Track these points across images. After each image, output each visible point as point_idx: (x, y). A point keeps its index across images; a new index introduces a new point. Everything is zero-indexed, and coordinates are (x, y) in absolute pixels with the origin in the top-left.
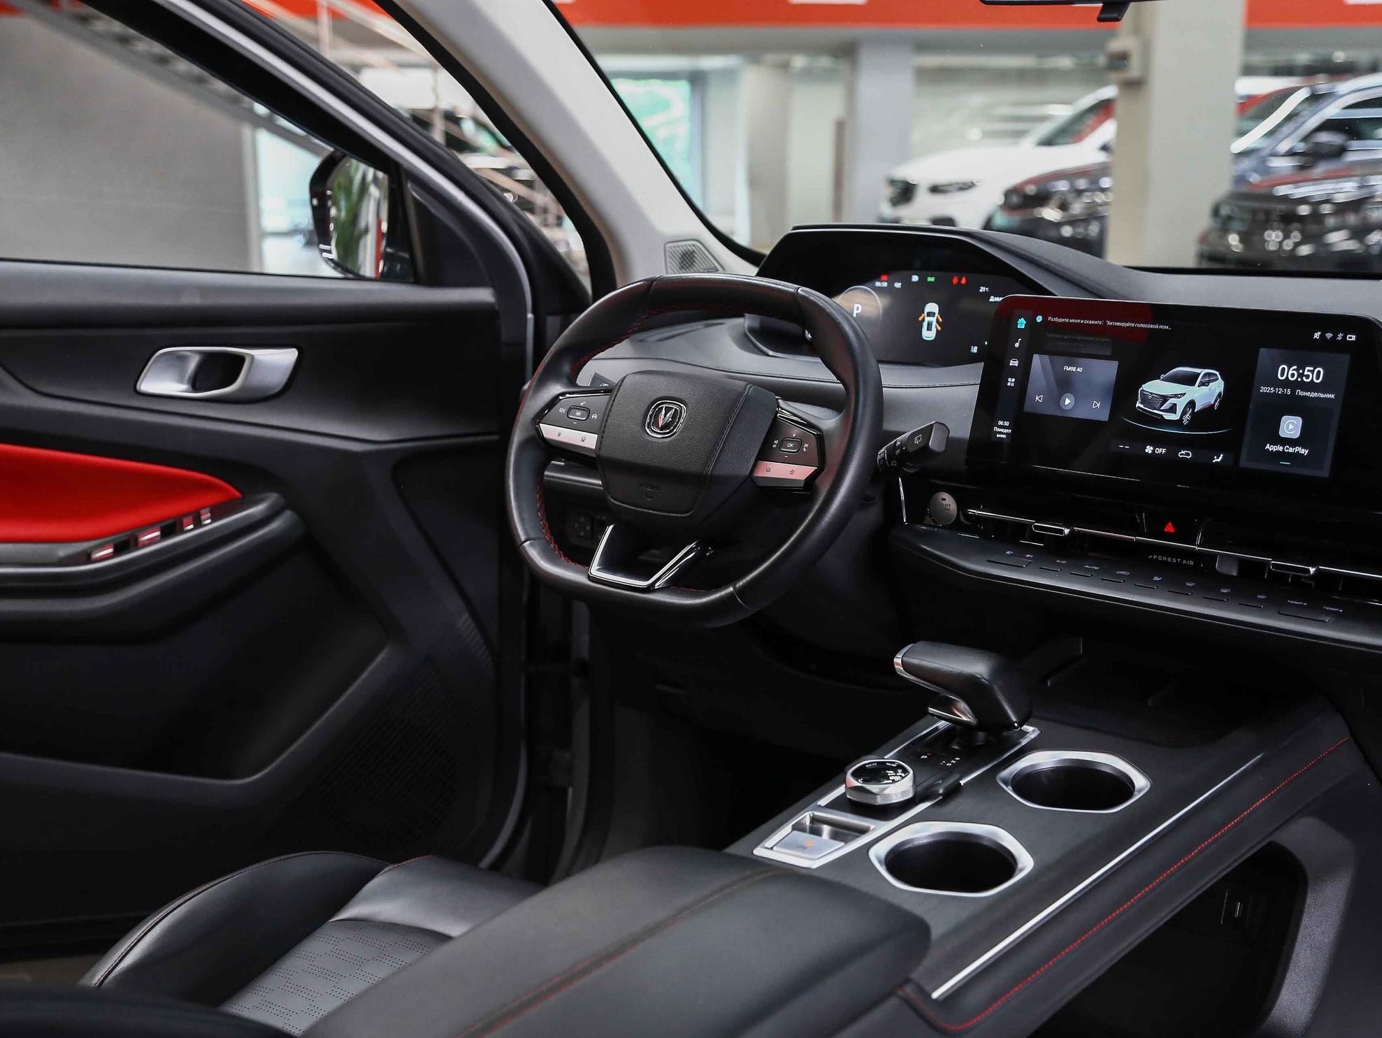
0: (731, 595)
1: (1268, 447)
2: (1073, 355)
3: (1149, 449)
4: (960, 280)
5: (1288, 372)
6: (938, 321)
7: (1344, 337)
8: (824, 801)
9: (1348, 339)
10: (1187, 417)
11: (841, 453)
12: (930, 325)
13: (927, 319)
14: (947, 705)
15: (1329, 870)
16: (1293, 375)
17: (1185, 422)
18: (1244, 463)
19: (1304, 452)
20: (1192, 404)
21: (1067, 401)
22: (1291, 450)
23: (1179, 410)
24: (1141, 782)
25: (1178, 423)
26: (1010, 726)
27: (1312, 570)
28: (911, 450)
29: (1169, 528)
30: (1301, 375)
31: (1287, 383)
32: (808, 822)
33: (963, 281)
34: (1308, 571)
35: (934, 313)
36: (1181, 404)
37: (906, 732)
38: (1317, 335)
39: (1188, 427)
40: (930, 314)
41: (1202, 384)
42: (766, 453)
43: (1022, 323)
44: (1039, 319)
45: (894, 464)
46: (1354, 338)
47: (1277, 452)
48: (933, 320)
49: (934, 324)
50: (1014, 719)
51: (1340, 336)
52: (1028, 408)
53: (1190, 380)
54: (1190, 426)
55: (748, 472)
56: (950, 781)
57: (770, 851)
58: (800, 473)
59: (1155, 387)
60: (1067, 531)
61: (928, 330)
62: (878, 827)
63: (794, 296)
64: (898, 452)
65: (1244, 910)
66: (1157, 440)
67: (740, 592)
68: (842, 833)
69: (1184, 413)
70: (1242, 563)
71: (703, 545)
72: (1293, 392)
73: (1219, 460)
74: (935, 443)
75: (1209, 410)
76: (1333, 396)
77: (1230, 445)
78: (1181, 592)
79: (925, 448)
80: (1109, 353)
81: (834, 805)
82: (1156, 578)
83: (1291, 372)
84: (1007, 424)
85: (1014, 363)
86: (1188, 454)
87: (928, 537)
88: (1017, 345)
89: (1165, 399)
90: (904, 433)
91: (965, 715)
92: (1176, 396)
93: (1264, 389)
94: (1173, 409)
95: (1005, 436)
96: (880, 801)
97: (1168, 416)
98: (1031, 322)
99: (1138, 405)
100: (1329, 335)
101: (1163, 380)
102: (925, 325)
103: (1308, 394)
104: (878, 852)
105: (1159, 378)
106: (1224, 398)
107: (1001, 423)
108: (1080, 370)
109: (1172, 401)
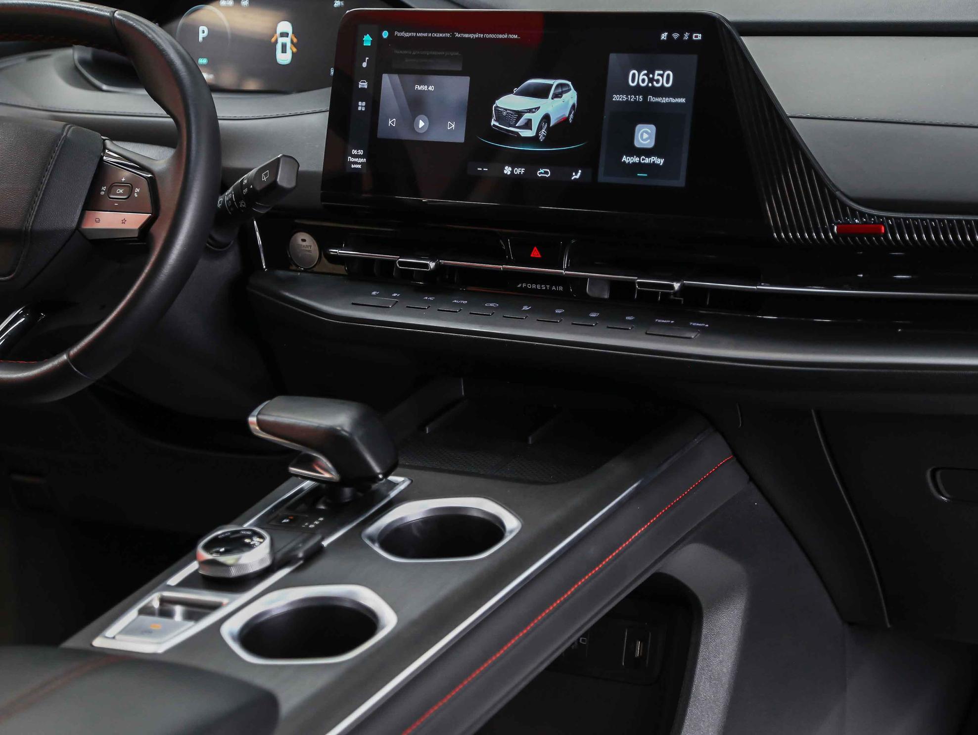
0: (65, 365)
1: (624, 159)
2: (424, 73)
3: (508, 170)
5: (638, 78)
6: (292, 42)
7: (690, 37)
8: (174, 581)
9: (694, 38)
10: (543, 132)
11: (176, 196)
12: (284, 47)
13: (281, 40)
14: (308, 462)
15: (722, 596)
16: (643, 81)
17: (542, 138)
18: (602, 178)
19: (660, 161)
20: (546, 118)
21: (421, 124)
22: (647, 161)
23: (535, 125)
24: (511, 523)
25: (534, 140)
26: (374, 478)
27: (677, 286)
28: (258, 188)
29: (536, 253)
30: (651, 80)
31: (638, 90)
32: (156, 605)
34: (672, 287)
35: (288, 34)
36: (536, 118)
37: (269, 496)
38: (664, 36)
39: (546, 143)
40: (283, 35)
41: (556, 96)
42: (93, 202)
43: (367, 40)
44: (385, 34)
45: (243, 204)
46: (700, 36)
47: (634, 164)
48: (287, 40)
49: (289, 45)
50: (377, 469)
51: (686, 36)
52: (381, 134)
53: (541, 93)
54: (548, 141)
55: (74, 225)
56: (311, 543)
57: (113, 641)
58: (133, 221)
59: (509, 102)
60: (432, 265)
61: (282, 52)
62: (230, 601)
63: (111, 20)
64: (245, 191)
65: (644, 649)
66: (516, 159)
67: (75, 360)
68: (195, 611)
69: (540, 128)
70: (613, 284)
71: (32, 310)
72: (645, 98)
73: (577, 177)
74: (284, 179)
75: (564, 122)
76: (683, 100)
77: (589, 162)
78: (550, 320)
79: (273, 186)
80: (460, 68)
81: (187, 583)
82: (525, 308)
83: (641, 77)
84: (361, 152)
85: (363, 85)
86: (546, 173)
87: (292, 283)
88: (365, 65)
89: (519, 114)
90: (250, 170)
91: (327, 472)
92: (530, 111)
93: (617, 98)
94: (528, 125)
95: (359, 166)
96: (234, 573)
97: (525, 133)
98: (377, 38)
99: (493, 122)
100: (676, 36)
101: (517, 94)
102: (279, 47)
103: (659, 100)
104: (231, 628)
105: (512, 92)
106: (578, 109)
107: (354, 152)
108: (431, 88)
109: (527, 116)
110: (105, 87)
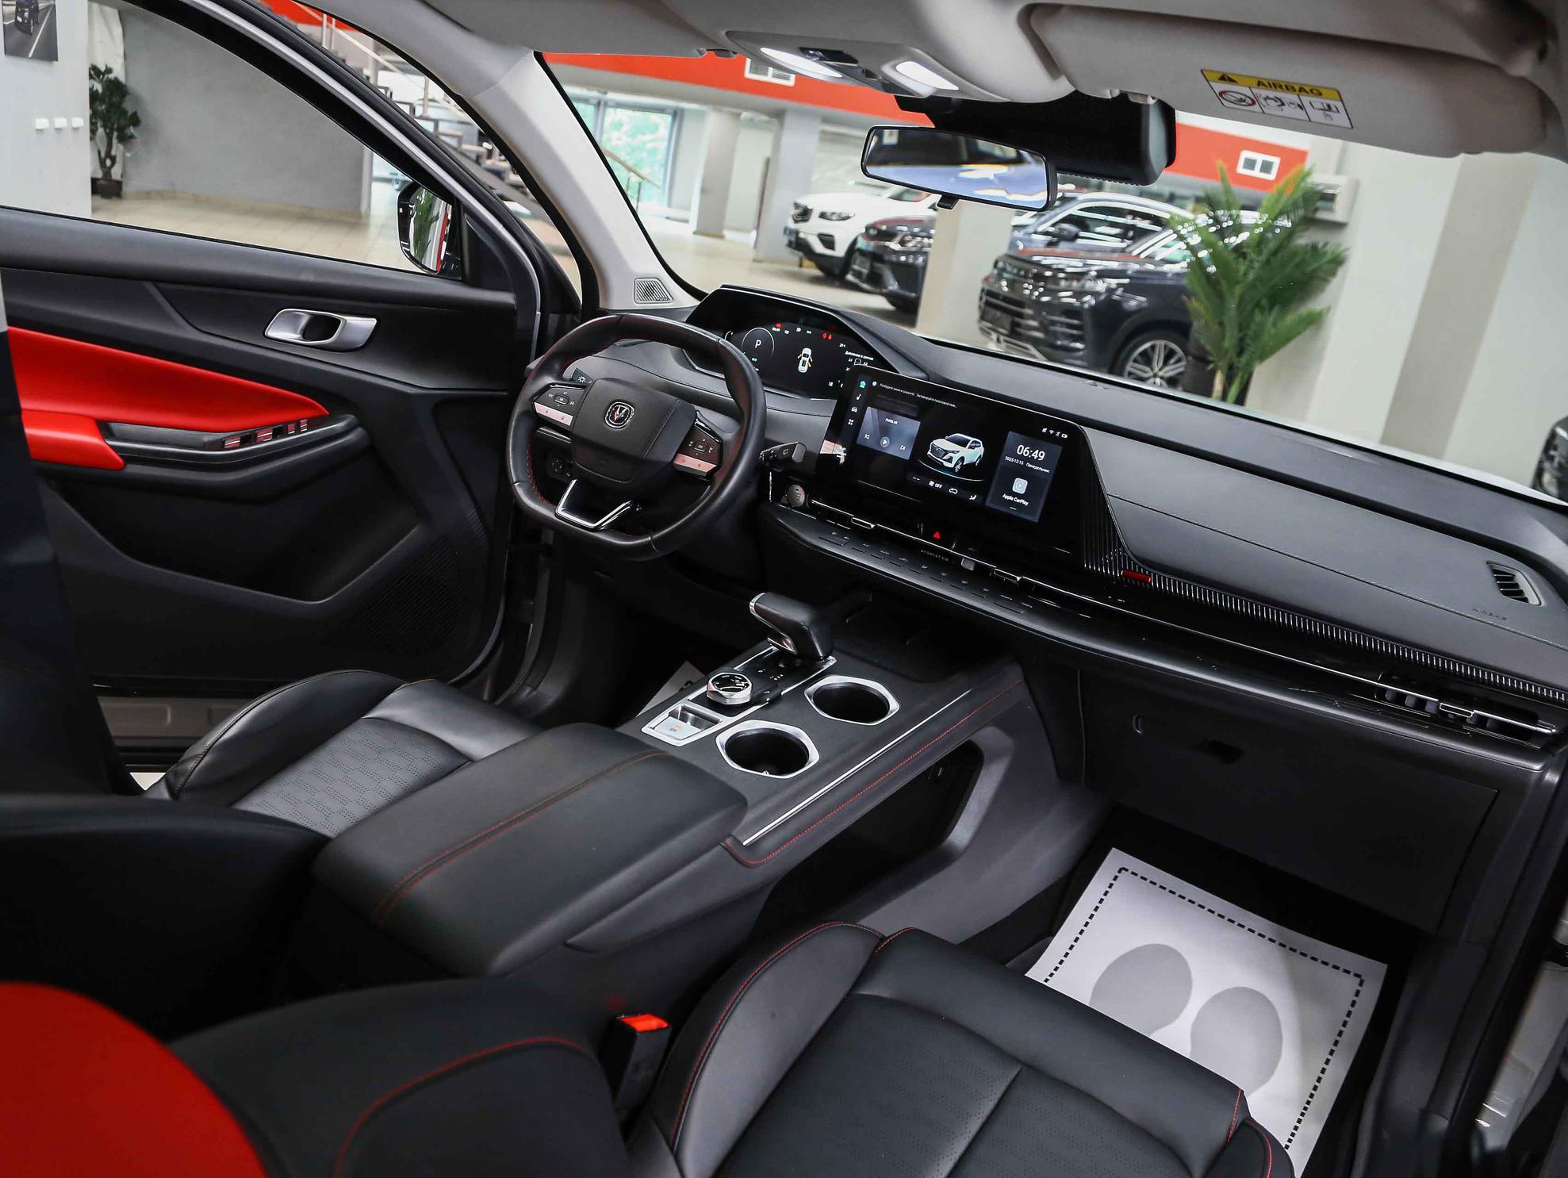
0: (648, 543)
1: (1004, 496)
2: (893, 412)
3: (931, 483)
4: (828, 336)
5: (1023, 450)
6: (810, 361)
7: (1060, 435)
8: (692, 696)
9: (1062, 437)
10: (958, 467)
11: (733, 459)
12: (804, 362)
13: (803, 358)
14: (779, 639)
15: (997, 756)
16: (1026, 453)
17: (957, 470)
18: (988, 503)
19: (1026, 503)
20: (962, 459)
21: (885, 442)
22: (1018, 501)
23: (954, 462)
24: (894, 706)
25: (952, 470)
26: (818, 658)
27: (1018, 578)
28: (780, 457)
29: (937, 535)
30: (1030, 454)
31: (1021, 457)
32: (680, 709)
33: (830, 337)
34: (1016, 579)
35: (808, 356)
36: (956, 458)
37: (751, 651)
38: (1044, 430)
39: (957, 474)
40: (805, 355)
41: (971, 447)
42: (683, 449)
43: (863, 384)
44: (875, 384)
45: (767, 464)
46: (1066, 436)
47: (1009, 500)
48: (807, 359)
49: (807, 362)
50: (821, 654)
51: (1058, 433)
52: (859, 441)
53: (963, 443)
54: (960, 473)
55: (670, 460)
56: (775, 693)
57: (652, 730)
58: (705, 467)
59: (941, 443)
60: (872, 526)
61: (802, 365)
62: (725, 720)
63: (717, 344)
64: (771, 457)
65: (943, 773)
66: (938, 478)
67: (655, 542)
68: (700, 721)
69: (956, 464)
70: (977, 564)
71: (634, 505)
72: (1025, 463)
73: (974, 499)
74: (797, 456)
75: (972, 465)
76: (1048, 471)
77: (982, 490)
78: (938, 580)
79: (789, 459)
80: (915, 415)
81: (698, 700)
82: (924, 567)
83: (1025, 450)
84: (844, 449)
85: (854, 410)
86: (955, 491)
87: (782, 512)
88: (858, 398)
89: (946, 452)
90: (777, 443)
91: (789, 646)
92: (953, 452)
93: (1007, 458)
94: (950, 460)
95: (842, 458)
96: (728, 702)
97: (947, 464)
98: (869, 385)
99: (929, 453)
100: (1052, 432)
101: (947, 440)
102: (801, 362)
103: (1033, 467)
104: (722, 739)
105: (944, 438)
106: (984, 459)
107: (840, 448)
108: (896, 423)
109: (950, 454)
110: (697, 368)
